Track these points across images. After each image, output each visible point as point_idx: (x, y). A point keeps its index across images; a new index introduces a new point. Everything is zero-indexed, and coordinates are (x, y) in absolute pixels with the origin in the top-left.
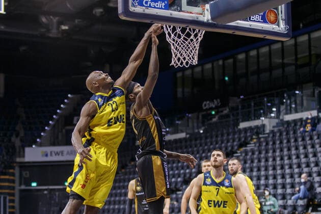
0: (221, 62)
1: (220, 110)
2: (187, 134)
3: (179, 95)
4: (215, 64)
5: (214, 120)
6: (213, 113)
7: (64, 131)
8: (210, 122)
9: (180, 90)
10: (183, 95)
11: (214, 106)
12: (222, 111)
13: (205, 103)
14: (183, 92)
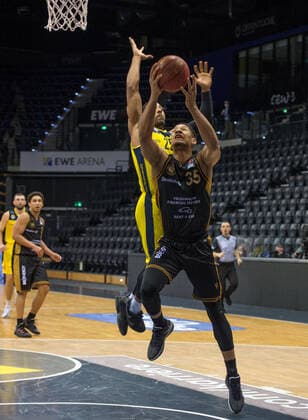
0: (300, 39)
1: (294, 107)
2: (243, 140)
3: (242, 84)
4: (292, 40)
5: (284, 121)
6: (285, 111)
7: (77, 129)
8: (278, 124)
9: (242, 76)
10: (247, 85)
11: (286, 102)
12: (297, 110)
13: (274, 96)
14: (247, 79)
